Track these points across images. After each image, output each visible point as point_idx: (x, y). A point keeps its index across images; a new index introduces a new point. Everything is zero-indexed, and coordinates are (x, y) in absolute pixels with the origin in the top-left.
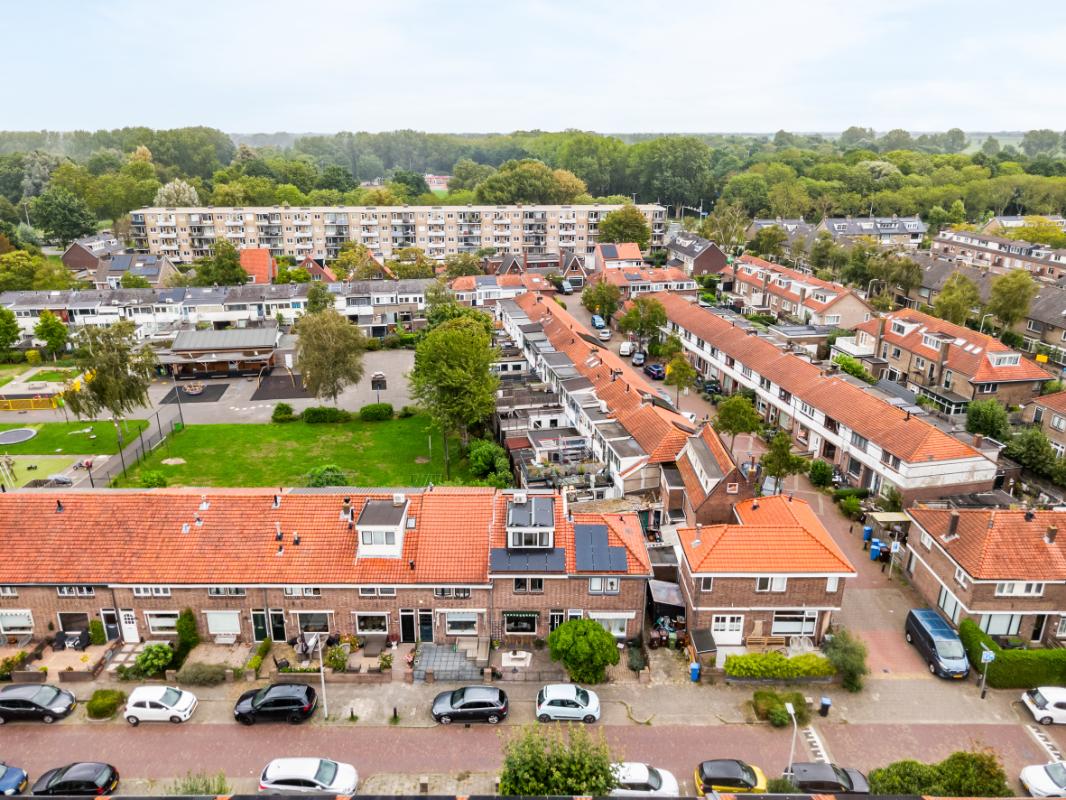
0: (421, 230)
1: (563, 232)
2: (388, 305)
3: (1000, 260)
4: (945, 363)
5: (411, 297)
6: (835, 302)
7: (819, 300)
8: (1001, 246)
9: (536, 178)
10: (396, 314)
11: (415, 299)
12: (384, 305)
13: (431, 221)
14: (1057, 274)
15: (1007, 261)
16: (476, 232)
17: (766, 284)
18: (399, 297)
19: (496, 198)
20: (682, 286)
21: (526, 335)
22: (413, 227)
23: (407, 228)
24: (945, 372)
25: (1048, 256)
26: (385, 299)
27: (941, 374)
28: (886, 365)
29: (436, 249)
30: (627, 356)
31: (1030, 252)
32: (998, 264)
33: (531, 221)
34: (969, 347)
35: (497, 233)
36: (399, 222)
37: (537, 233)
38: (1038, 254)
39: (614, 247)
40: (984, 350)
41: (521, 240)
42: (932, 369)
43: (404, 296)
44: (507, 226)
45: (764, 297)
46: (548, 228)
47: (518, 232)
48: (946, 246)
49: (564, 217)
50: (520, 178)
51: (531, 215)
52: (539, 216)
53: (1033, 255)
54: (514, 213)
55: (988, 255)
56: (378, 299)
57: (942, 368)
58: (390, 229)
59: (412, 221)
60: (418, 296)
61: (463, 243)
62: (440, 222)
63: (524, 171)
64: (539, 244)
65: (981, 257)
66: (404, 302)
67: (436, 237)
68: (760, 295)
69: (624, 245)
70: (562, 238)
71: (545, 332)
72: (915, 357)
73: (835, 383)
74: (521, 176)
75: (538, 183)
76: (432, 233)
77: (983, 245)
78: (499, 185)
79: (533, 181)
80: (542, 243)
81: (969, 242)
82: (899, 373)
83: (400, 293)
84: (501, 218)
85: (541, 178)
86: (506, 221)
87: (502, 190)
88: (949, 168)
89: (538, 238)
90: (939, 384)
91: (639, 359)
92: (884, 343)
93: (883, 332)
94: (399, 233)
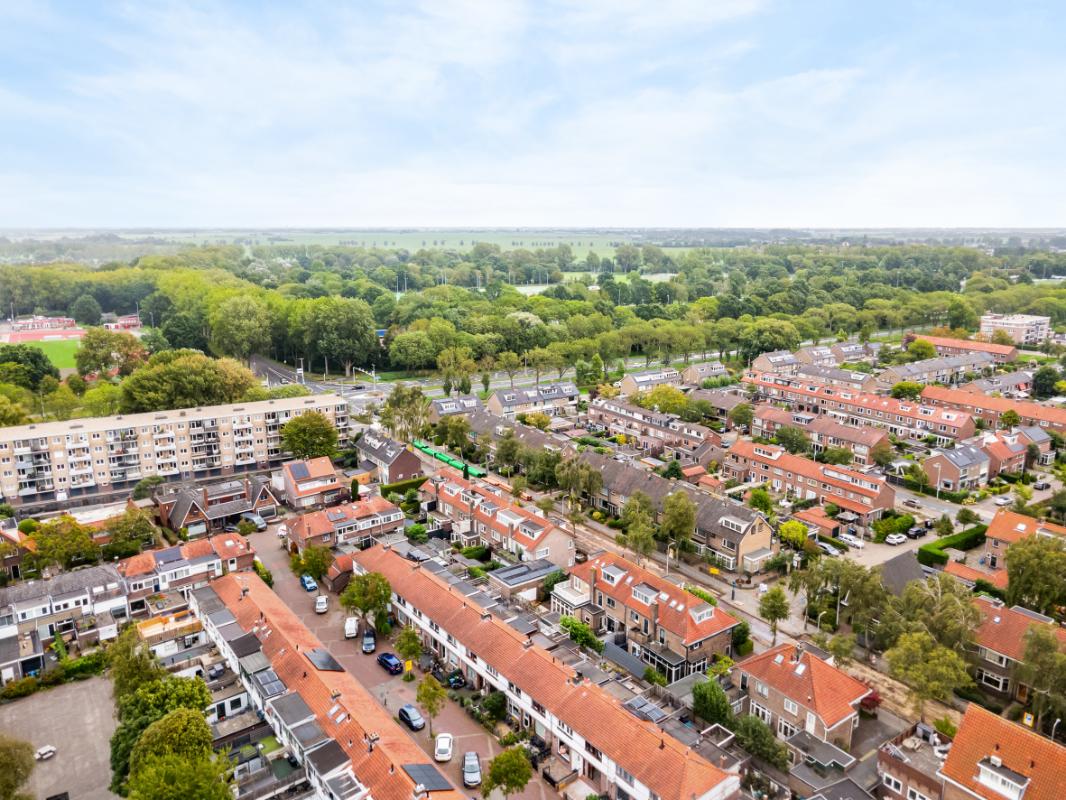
0: (58, 456)
1: (237, 438)
2: (39, 618)
3: (646, 430)
4: (657, 621)
5: (71, 602)
6: (543, 537)
7: (528, 535)
8: (644, 417)
9: (196, 374)
10: (51, 627)
11: (77, 603)
12: (33, 620)
13: (70, 445)
14: (691, 445)
15: (651, 431)
16: (132, 451)
17: (472, 510)
18: (55, 604)
19: (149, 399)
20: (389, 519)
21: (241, 660)
22: (46, 455)
23: (38, 456)
24: (659, 628)
25: (682, 429)
26: (34, 612)
27: (655, 631)
28: (603, 612)
29: (82, 476)
30: (353, 638)
31: (667, 424)
32: (645, 433)
33: (199, 430)
34: (673, 603)
35: (158, 448)
36: (26, 451)
37: (208, 441)
38: (674, 427)
39: (304, 463)
40: (685, 607)
41: (189, 452)
42: (646, 624)
43: (61, 603)
44: (171, 440)
45: (472, 523)
46: (221, 435)
47: (186, 443)
48: (601, 413)
49: (238, 421)
50: (176, 377)
51: (199, 424)
52: (208, 424)
53: (671, 427)
54: (176, 421)
55: (635, 425)
56: (24, 615)
57: (655, 626)
58: (12, 460)
59: (44, 447)
60: (81, 598)
61: (116, 464)
62: (85, 444)
63: (180, 368)
64: (212, 453)
65: (630, 427)
66: (62, 609)
67: (80, 462)
68: (468, 522)
69: (314, 461)
70: (238, 444)
71: (265, 653)
72: (629, 610)
73: (584, 694)
74: (177, 374)
75: (200, 379)
76: (72, 459)
77: (630, 415)
78: (152, 383)
79: (192, 377)
80: (215, 452)
81: (618, 411)
82: (616, 621)
83: (55, 600)
84: (162, 432)
85: (203, 372)
86: (170, 434)
87: (156, 390)
88: (580, 316)
89: (209, 447)
90: (655, 639)
91: (369, 645)
92: (597, 592)
93: (596, 581)
94: (28, 466)
